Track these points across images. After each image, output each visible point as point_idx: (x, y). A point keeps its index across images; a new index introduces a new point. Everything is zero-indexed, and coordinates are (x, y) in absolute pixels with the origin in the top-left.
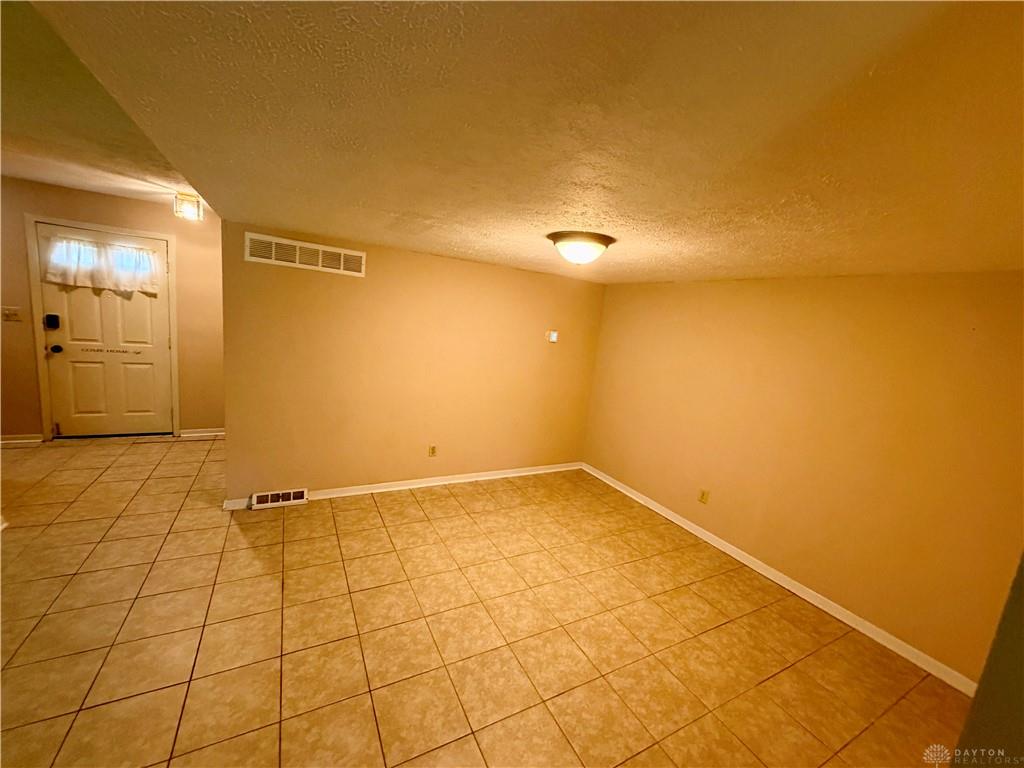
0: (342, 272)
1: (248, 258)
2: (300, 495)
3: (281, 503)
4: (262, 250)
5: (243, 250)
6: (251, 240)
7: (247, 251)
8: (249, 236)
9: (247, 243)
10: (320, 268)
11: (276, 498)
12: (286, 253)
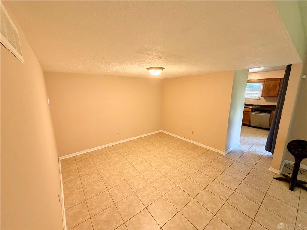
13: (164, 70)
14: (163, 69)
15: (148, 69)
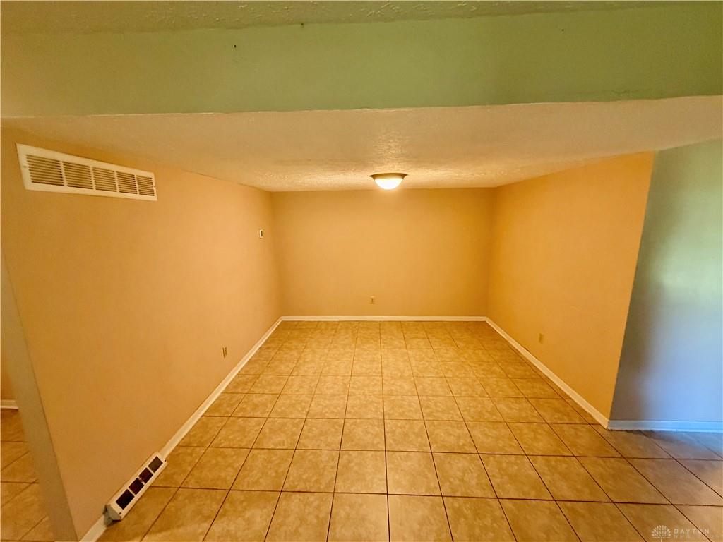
0: (138, 196)
1: (31, 186)
2: (156, 464)
3: (146, 485)
4: (46, 172)
5: (20, 174)
6: (29, 156)
7: (27, 174)
8: (24, 151)
9: (24, 162)
10: (118, 194)
11: (137, 486)
12: (79, 177)
13: (406, 177)
14: (403, 176)
15: (374, 176)
